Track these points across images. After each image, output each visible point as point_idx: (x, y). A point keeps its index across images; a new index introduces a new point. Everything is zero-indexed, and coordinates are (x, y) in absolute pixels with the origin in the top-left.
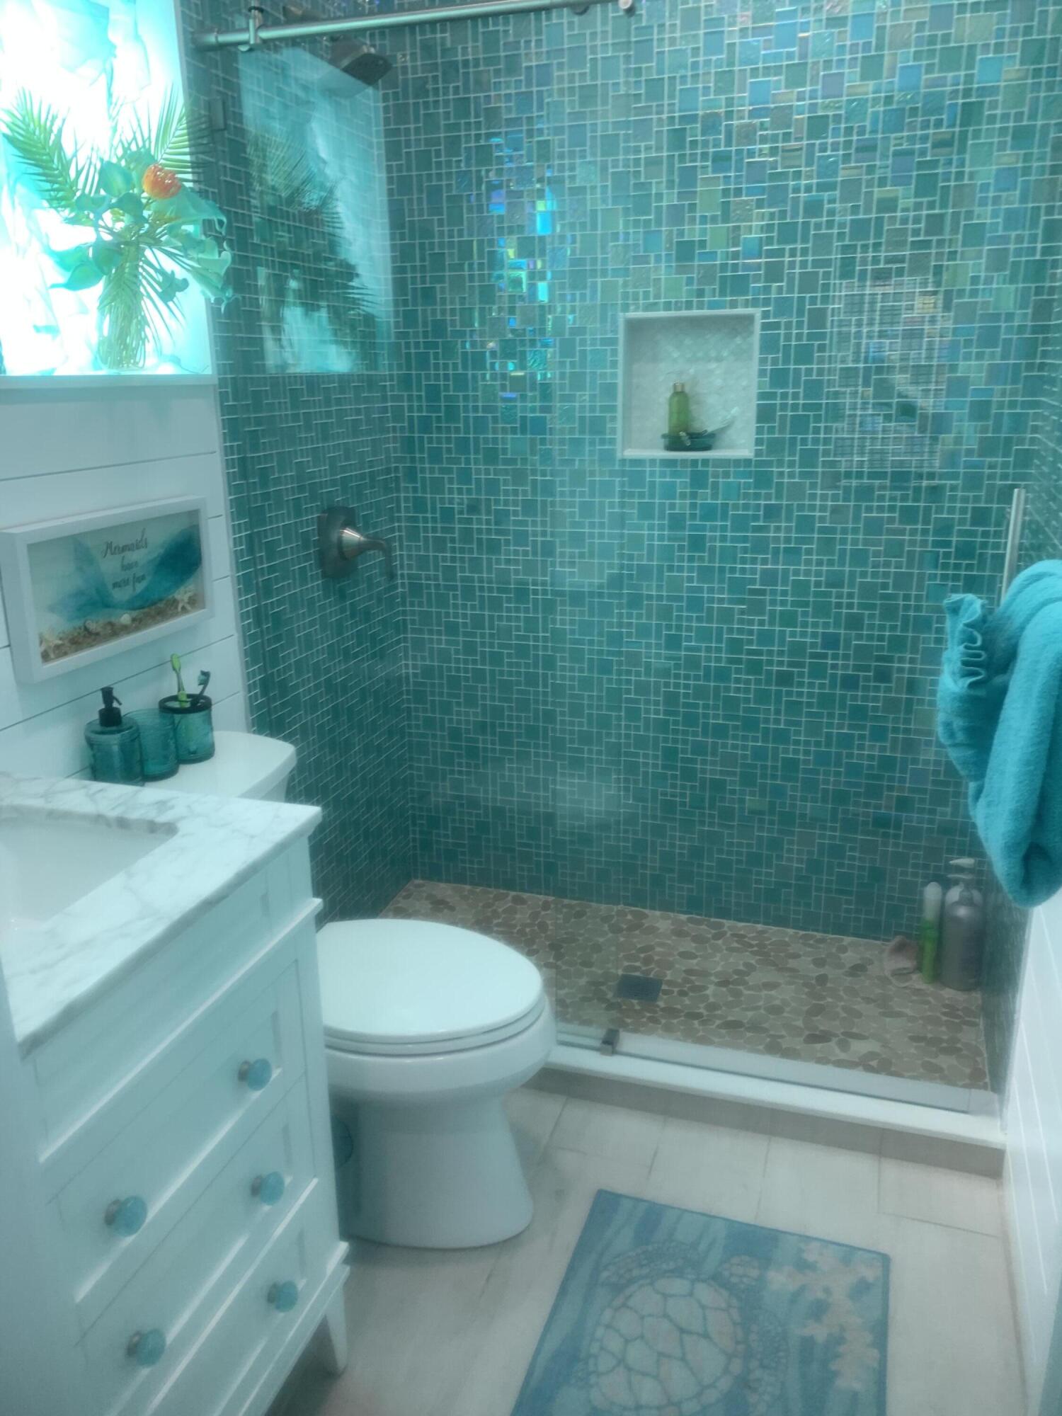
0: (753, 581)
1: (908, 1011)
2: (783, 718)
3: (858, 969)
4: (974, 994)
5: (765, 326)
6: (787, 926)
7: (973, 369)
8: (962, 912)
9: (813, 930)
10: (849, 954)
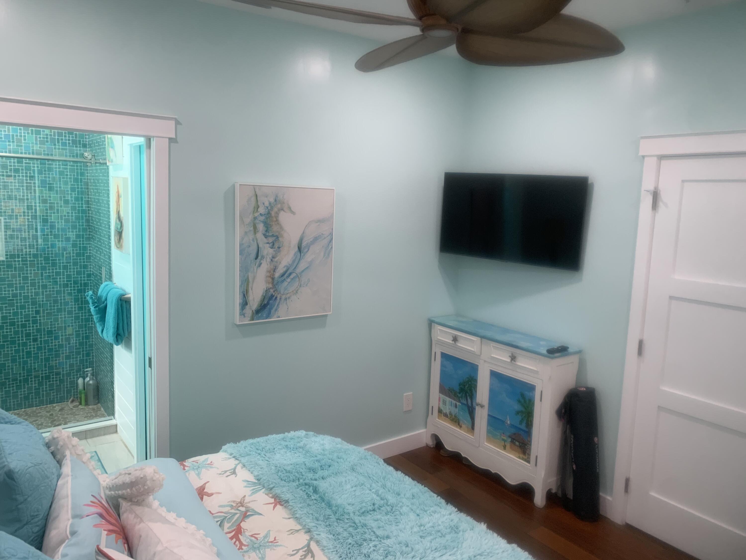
0: (9, 297)
1: (81, 413)
2: (24, 339)
3: (61, 410)
4: (98, 405)
5: (5, 222)
6: (33, 407)
7: (72, 235)
8: (91, 382)
9: (42, 405)
10: (57, 407)
